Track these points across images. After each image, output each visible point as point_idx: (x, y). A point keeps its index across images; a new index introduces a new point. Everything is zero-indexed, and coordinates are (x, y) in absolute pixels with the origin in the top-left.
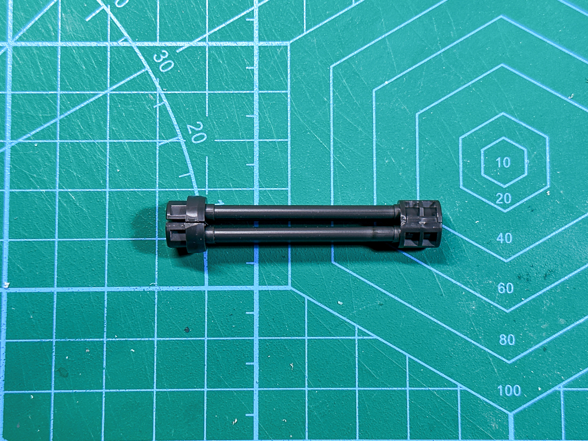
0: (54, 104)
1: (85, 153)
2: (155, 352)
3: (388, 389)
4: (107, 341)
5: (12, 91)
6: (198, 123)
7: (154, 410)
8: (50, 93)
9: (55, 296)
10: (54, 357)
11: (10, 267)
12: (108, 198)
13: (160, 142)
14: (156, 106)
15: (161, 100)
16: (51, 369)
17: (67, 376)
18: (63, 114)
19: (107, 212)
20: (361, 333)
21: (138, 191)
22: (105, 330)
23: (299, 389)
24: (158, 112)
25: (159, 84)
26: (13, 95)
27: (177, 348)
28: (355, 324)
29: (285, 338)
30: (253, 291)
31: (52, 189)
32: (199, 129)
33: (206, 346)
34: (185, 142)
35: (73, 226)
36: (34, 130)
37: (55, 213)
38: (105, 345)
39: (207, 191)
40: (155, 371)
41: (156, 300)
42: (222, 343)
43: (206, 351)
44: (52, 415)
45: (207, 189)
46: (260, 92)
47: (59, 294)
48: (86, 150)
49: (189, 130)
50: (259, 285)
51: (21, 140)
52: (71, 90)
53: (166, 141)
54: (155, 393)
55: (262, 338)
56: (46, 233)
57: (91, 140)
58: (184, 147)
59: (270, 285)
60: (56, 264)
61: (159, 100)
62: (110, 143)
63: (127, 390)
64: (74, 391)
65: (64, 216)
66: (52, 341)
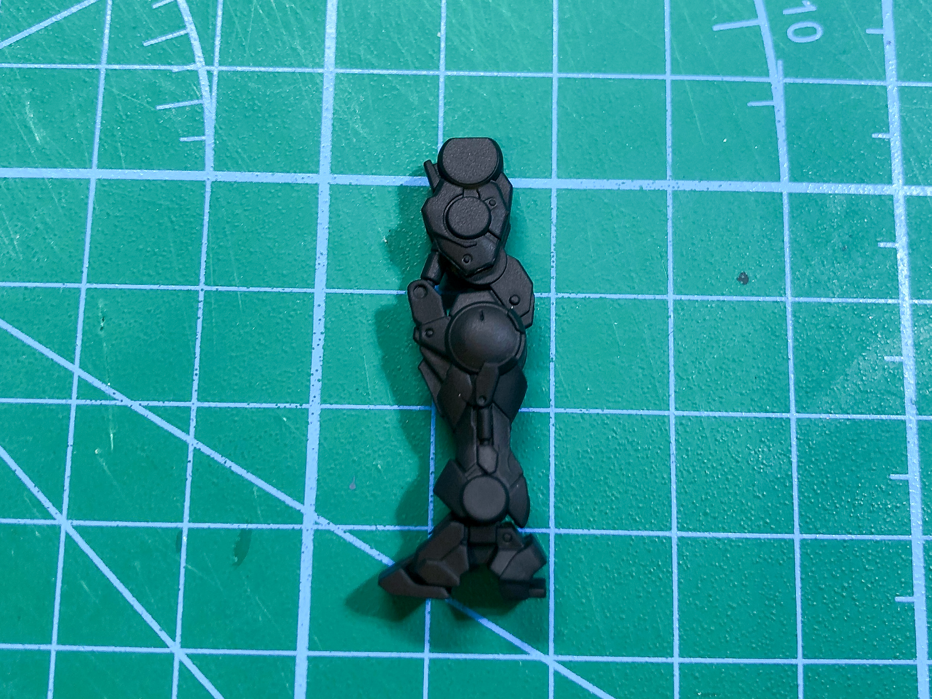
2: (671, 326)
4: (557, 299)
7: (673, 459)
11: (338, 128)
22: (553, 275)
30: (891, 198)
33: (790, 318)
37: (440, 16)
38: (553, 307)
41: (670, 210)
42: (827, 310)
43: (790, 328)
50: (905, 184)
54: (673, 421)
55: (918, 302)
56: (417, 59)
63: (606, 411)
65: (459, 23)
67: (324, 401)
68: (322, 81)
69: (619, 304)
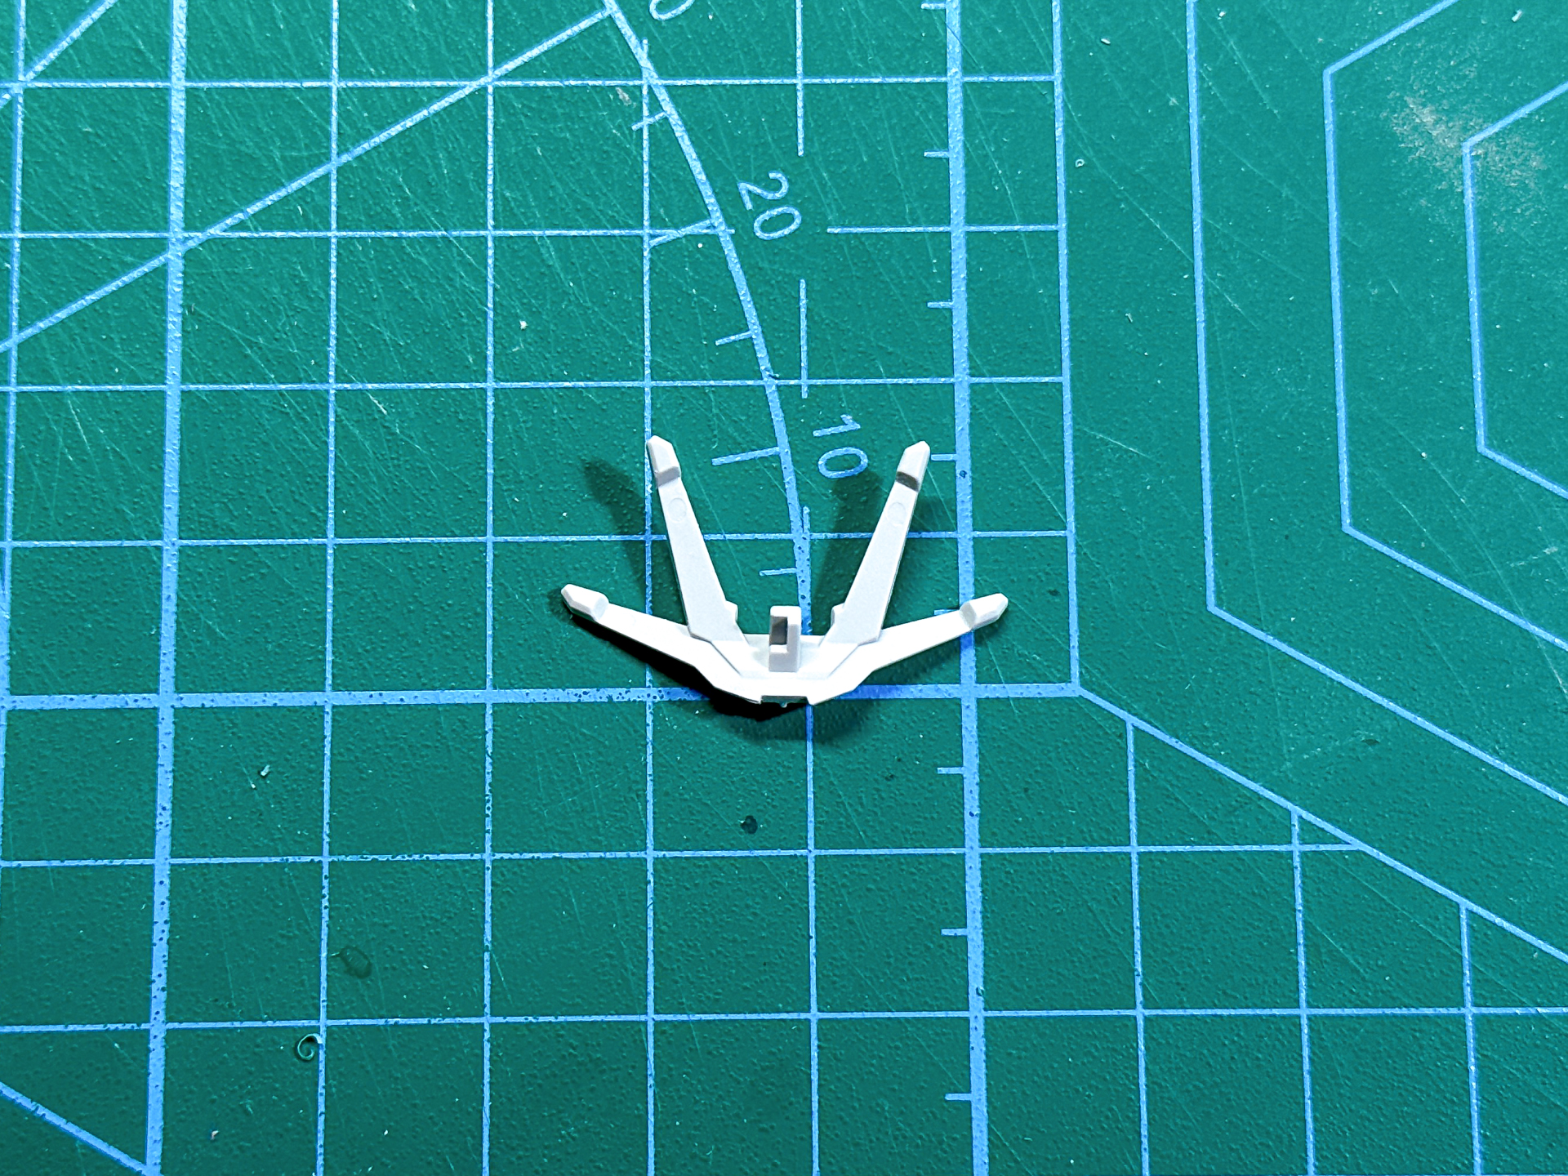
0: (319, 121)
1: (415, 270)
2: (650, 895)
3: (1404, 1011)
4: (493, 862)
5: (188, 77)
6: (772, 175)
7: (651, 1081)
8: (307, 84)
9: (328, 718)
10: (325, 913)
11: (183, 627)
12: (490, 409)
13: (652, 237)
14: (639, 125)
15: (655, 106)
16: (319, 951)
17: (368, 972)
18: (347, 150)
19: (490, 455)
20: (1311, 833)
21: (587, 388)
22: (489, 827)
23: (1115, 1012)
24: (646, 144)
25: (650, 56)
26: (188, 91)
27: (718, 882)
28: (1289, 805)
29: (1066, 849)
30: (957, 702)
31: (313, 382)
32: (778, 195)
33: (812, 877)
34: (732, 236)
35: (383, 499)
36: (258, 199)
37: (326, 458)
38: (488, 874)
39: (805, 389)
40: (651, 956)
41: (650, 730)
42: (864, 866)
43: (812, 892)
44: (321, 1100)
45: (804, 381)
46: (967, 79)
47: (341, 714)
48: (421, 263)
49: (746, 198)
50: (978, 682)
51: (216, 231)
52: (372, 77)
53: (671, 234)
54: (651, 1029)
55: (990, 850)
56: (296, 522)
57: (438, 229)
58: (729, 249)
59: (1012, 680)
60: (330, 617)
61: (650, 105)
62: (495, 238)
63: (561, 1019)
64: (392, 1021)
65: (354, 466)
66: (320, 862)
67: (169, 1019)
68: (161, 559)
69: (580, 868)
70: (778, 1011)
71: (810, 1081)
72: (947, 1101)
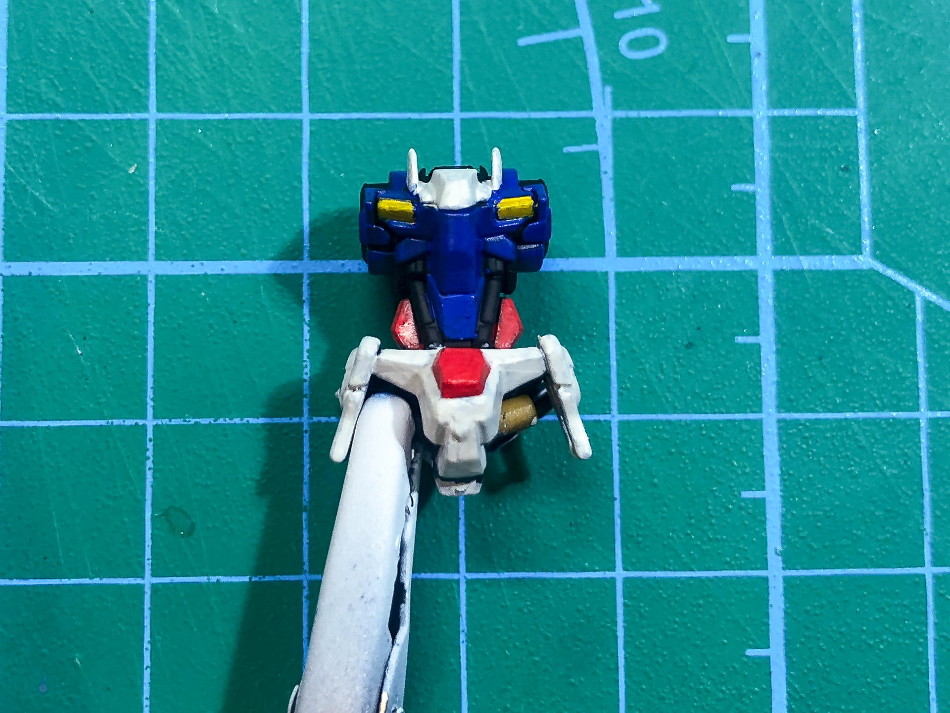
7: (463, 637)
9: (151, 287)
10: (149, 475)
11: (11, 198)
16: (144, 511)
17: (191, 531)
19: (305, 35)
22: (306, 392)
30: (754, 274)
33: (616, 441)
35: (203, 78)
37: (147, 35)
38: (306, 437)
42: (666, 430)
43: (616, 455)
44: (147, 654)
47: (163, 282)
50: (774, 254)
54: (463, 586)
55: (787, 416)
56: (118, 97)
60: (152, 190)
64: (214, 579)
65: (173, 44)
66: (144, 425)
70: (585, 570)
71: (616, 638)
72: (747, 657)
